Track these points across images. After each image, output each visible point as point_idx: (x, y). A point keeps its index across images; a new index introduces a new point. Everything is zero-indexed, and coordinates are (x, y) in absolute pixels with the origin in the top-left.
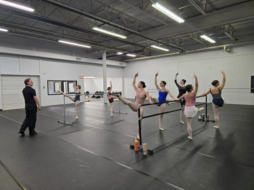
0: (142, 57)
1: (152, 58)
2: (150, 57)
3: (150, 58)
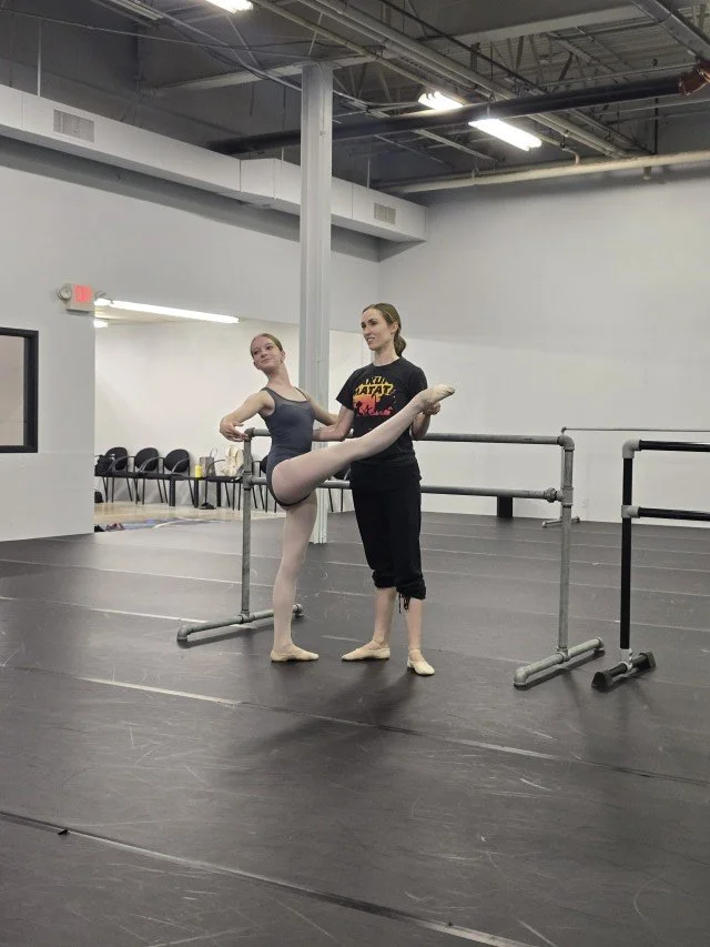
0: (588, 155)
1: (667, 176)
2: (655, 162)
3: (648, 169)
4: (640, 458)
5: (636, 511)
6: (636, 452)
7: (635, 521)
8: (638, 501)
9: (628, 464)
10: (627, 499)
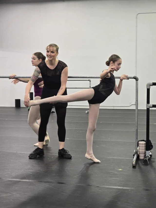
4: (152, 88)
5: (152, 106)
6: (151, 86)
7: (150, 109)
8: (152, 103)
9: (148, 90)
10: (148, 102)
